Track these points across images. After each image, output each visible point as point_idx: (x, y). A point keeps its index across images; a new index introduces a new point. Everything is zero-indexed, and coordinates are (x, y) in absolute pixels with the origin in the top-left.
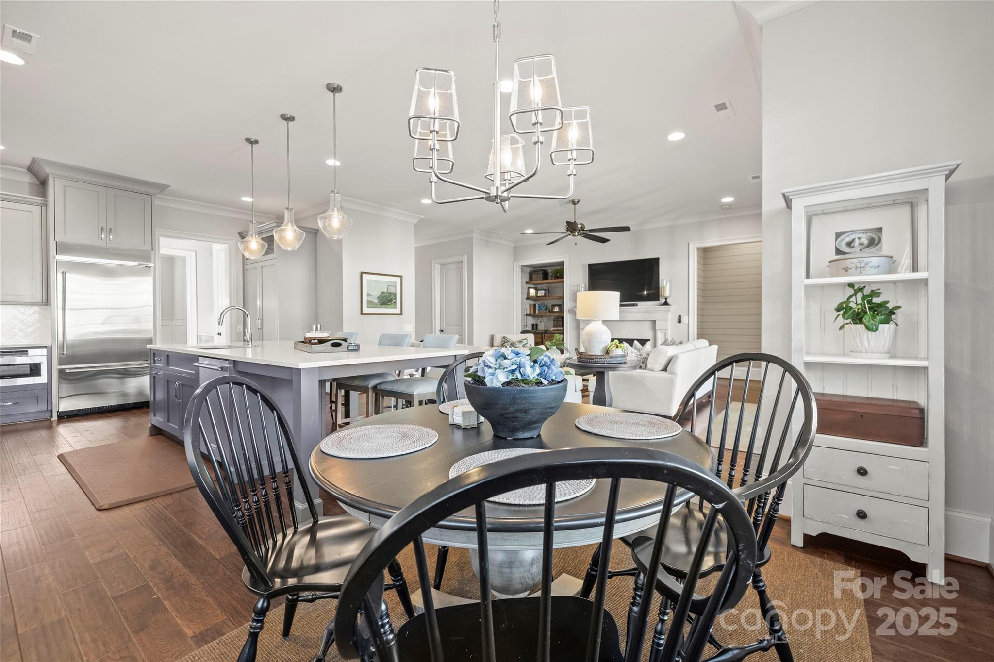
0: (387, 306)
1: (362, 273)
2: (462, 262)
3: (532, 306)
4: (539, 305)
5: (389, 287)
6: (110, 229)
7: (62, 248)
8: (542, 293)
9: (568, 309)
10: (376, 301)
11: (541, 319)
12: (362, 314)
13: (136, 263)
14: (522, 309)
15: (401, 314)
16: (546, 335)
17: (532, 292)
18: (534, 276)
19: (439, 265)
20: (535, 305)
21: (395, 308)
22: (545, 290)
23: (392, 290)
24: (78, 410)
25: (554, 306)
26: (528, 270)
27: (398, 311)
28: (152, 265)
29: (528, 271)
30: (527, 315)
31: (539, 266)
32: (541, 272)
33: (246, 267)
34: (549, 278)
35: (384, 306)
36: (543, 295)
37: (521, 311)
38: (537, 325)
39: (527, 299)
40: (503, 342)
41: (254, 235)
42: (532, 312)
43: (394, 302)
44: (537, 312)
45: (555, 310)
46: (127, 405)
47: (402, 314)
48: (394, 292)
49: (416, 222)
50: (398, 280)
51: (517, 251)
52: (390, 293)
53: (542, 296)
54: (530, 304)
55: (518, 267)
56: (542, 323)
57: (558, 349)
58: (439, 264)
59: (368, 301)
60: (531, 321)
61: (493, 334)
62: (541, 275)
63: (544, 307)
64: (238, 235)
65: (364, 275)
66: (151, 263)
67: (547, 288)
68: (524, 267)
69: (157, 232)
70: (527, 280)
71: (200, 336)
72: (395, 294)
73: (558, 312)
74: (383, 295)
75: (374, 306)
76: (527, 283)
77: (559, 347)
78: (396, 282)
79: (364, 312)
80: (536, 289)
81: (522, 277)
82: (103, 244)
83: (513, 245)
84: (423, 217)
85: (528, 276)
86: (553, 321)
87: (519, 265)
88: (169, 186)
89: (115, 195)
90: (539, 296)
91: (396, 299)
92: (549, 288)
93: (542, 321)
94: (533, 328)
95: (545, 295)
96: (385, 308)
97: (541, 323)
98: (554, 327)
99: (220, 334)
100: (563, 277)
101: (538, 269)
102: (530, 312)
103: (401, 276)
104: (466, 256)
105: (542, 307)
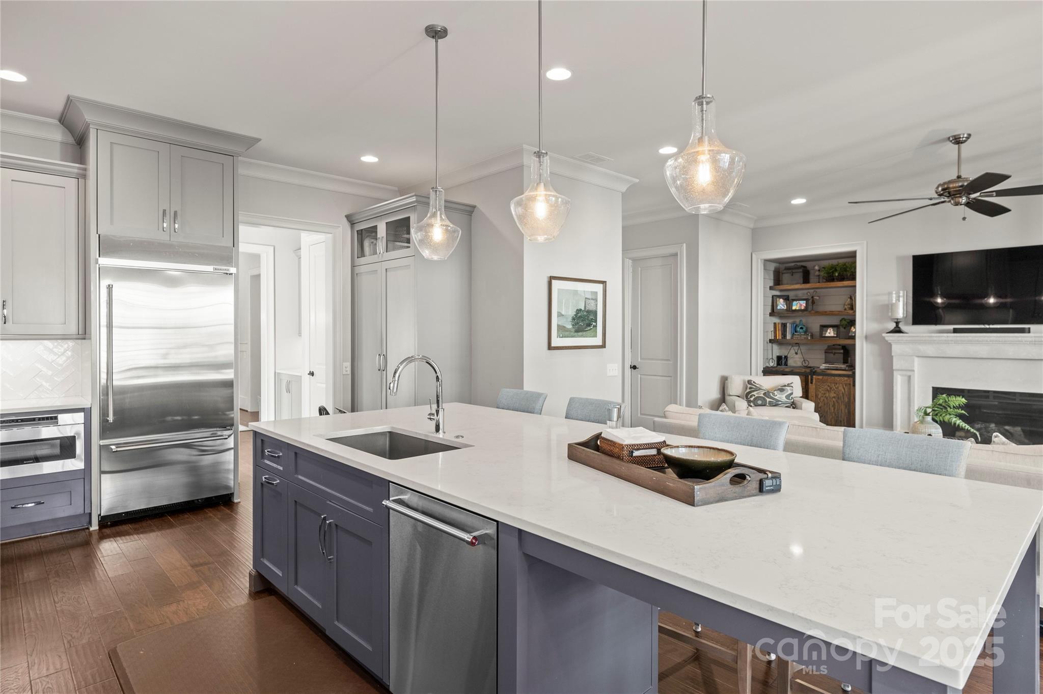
0: (584, 333)
1: (551, 278)
2: (676, 255)
3: (779, 327)
4: (793, 324)
5: (588, 301)
6: (175, 213)
7: (109, 247)
8: (801, 305)
9: (865, 334)
10: (569, 326)
11: (796, 348)
12: (550, 347)
13: (210, 268)
14: (764, 332)
15: (603, 346)
16: (814, 376)
17: (781, 305)
18: (786, 277)
19: (631, 261)
20: (784, 326)
21: (595, 336)
22: (807, 300)
23: (591, 307)
24: (127, 512)
25: (824, 327)
26: (772, 267)
27: (598, 341)
28: (233, 270)
29: (773, 269)
30: (771, 341)
31: (794, 260)
32: (801, 270)
33: (357, 270)
34: (811, 280)
35: (580, 334)
36: (803, 308)
37: (764, 334)
38: (786, 357)
39: (771, 315)
40: (748, 390)
41: (439, 213)
42: (779, 337)
43: (594, 326)
44: (789, 337)
45: (827, 335)
46: (196, 501)
47: (605, 347)
48: (594, 309)
49: (624, 188)
50: (599, 288)
51: (757, 236)
52: (589, 312)
53: (800, 310)
54: (775, 324)
55: (759, 260)
56: (799, 355)
57: (936, 422)
58: (630, 259)
59: (558, 326)
60: (777, 351)
61: (725, 374)
62: (799, 276)
63: (801, 328)
64: (345, 219)
65: (553, 281)
66: (232, 267)
67: (810, 298)
68: (768, 263)
69: (241, 217)
70: (771, 284)
71: (279, 373)
72: (595, 313)
73: (834, 337)
74: (579, 315)
75: (567, 333)
76: (771, 288)
77: (937, 418)
78: (596, 293)
79: (553, 345)
80: (787, 299)
81: (764, 278)
82: (164, 238)
83: (752, 226)
84: (637, 181)
85: (772, 277)
86: (825, 352)
87: (761, 260)
88: (259, 140)
89: (182, 156)
90: (795, 310)
91: (596, 321)
92: (812, 297)
93: (799, 351)
94: (778, 364)
95: (806, 309)
96: (582, 336)
97: (797, 356)
98: (826, 363)
99: (312, 374)
100: (853, 278)
101: (793, 264)
102: (775, 336)
103: (604, 283)
104: (685, 244)
105: (798, 329)
